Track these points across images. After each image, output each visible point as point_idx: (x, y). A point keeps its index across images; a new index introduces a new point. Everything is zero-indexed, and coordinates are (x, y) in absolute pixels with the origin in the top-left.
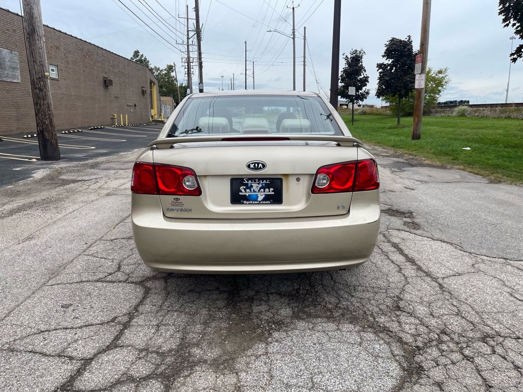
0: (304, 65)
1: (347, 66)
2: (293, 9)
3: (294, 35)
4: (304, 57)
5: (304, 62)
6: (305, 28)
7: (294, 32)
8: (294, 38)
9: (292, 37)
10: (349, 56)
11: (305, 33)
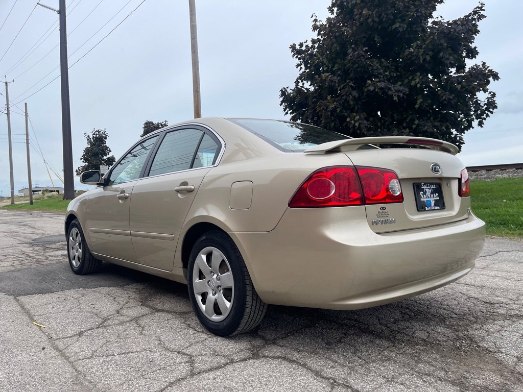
0: (28, 143)
1: (89, 146)
2: (6, 83)
3: (8, 111)
4: (27, 135)
5: (27, 140)
6: (26, 104)
7: (8, 108)
8: (8, 114)
9: (6, 112)
10: (91, 136)
11: (26, 109)
